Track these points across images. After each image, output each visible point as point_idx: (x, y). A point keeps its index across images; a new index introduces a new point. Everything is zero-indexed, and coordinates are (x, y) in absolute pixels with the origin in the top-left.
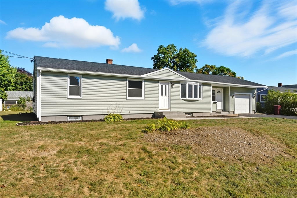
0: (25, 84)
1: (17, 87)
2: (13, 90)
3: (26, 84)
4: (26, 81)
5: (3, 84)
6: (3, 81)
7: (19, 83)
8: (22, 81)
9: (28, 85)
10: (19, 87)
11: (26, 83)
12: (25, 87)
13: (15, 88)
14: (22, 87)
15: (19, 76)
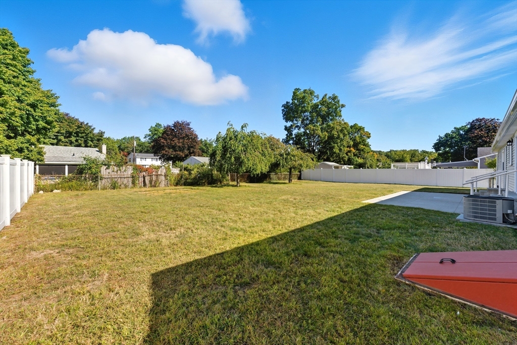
0: (75, 135)
1: (60, 140)
2: (52, 144)
3: (78, 136)
4: (78, 130)
5: (34, 127)
6: (32, 119)
7: (63, 133)
8: (71, 130)
9: (83, 137)
10: (63, 140)
11: (77, 133)
12: (77, 141)
13: (55, 141)
14: (71, 141)
15: (64, 121)
